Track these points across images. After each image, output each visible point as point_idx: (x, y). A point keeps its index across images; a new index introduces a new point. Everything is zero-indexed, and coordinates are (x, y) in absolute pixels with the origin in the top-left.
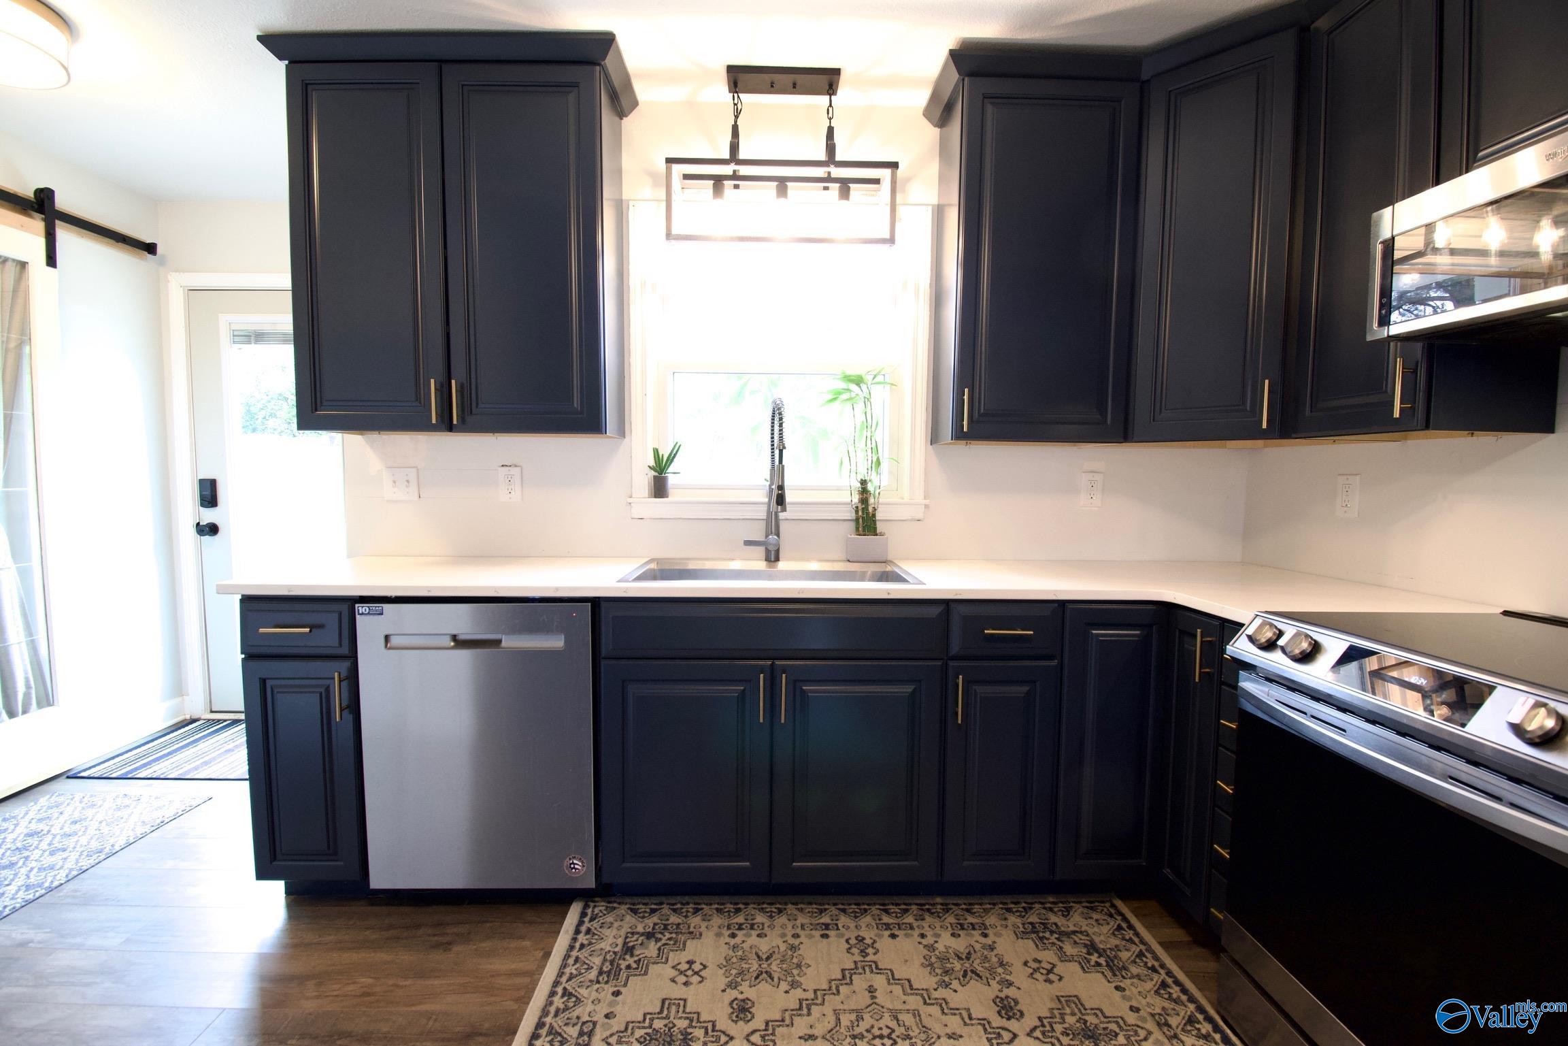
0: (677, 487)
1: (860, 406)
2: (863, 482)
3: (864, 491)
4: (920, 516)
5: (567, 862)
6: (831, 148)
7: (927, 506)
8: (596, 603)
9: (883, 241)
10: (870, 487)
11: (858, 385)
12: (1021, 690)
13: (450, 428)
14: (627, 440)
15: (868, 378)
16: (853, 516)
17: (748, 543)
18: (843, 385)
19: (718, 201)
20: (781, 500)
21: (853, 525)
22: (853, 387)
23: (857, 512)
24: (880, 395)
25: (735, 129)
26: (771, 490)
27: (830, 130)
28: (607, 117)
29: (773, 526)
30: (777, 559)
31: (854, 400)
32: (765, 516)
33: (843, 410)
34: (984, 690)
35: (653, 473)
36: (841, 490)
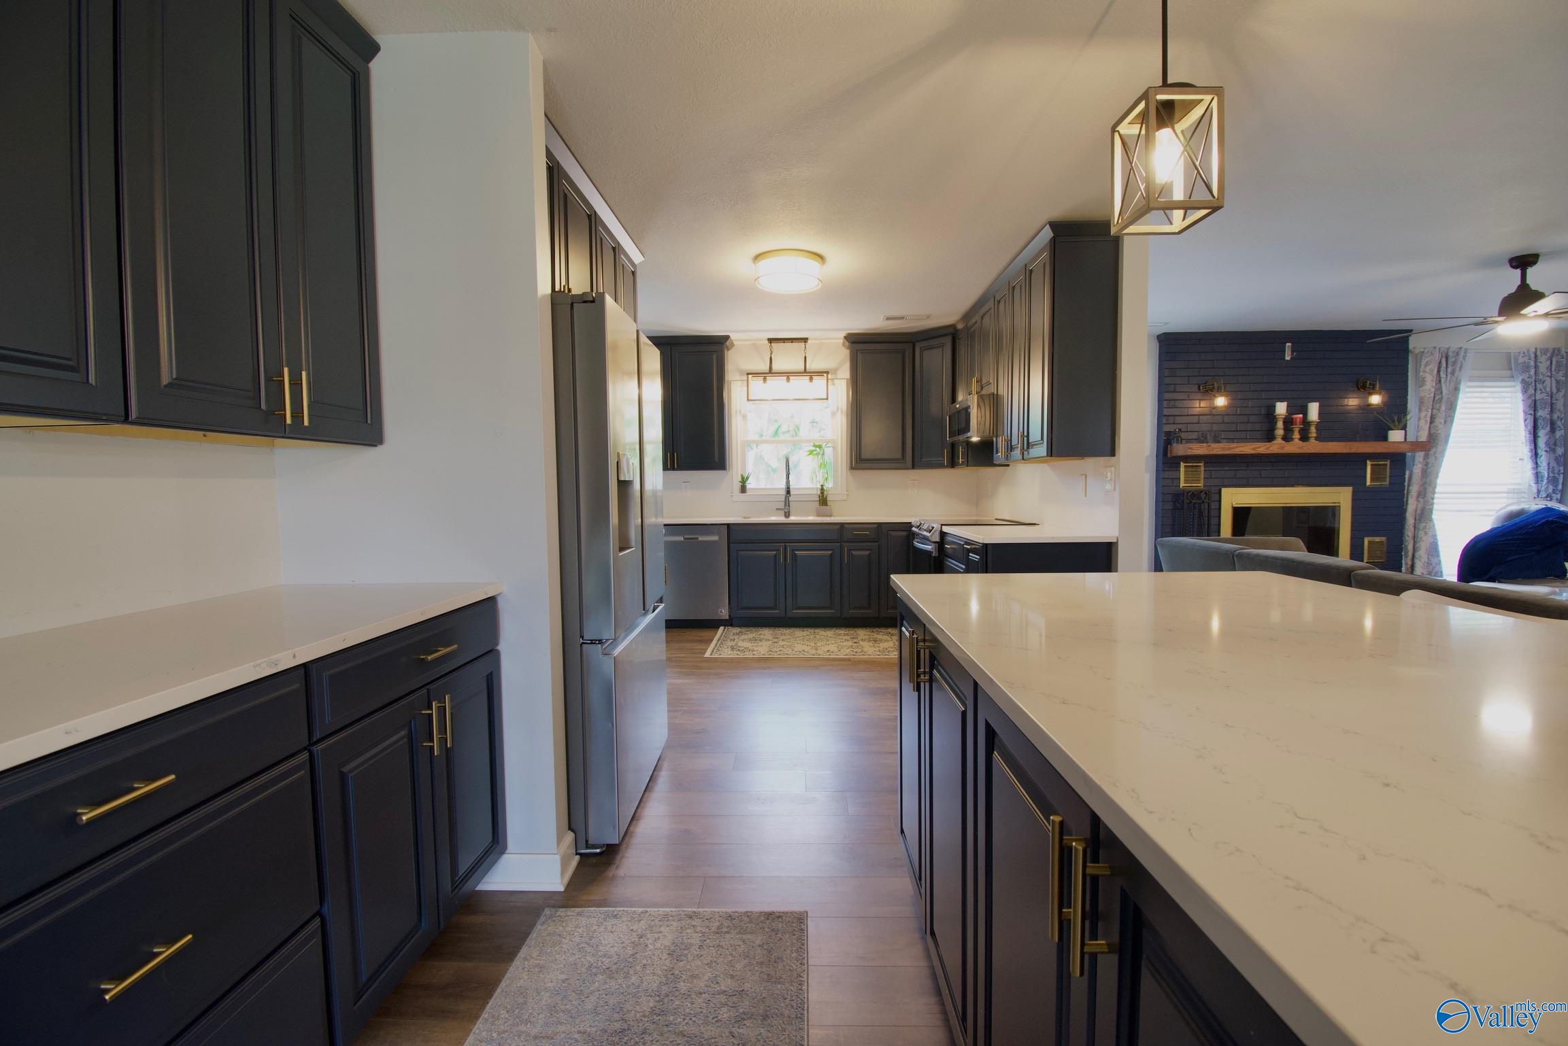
0: (751, 489)
1: (820, 456)
2: (822, 486)
3: (822, 489)
4: (845, 498)
5: (720, 610)
6: (805, 368)
7: (847, 495)
8: (728, 525)
9: (825, 399)
10: (825, 488)
11: (820, 448)
12: (867, 553)
13: (673, 469)
14: (731, 472)
15: (824, 445)
16: (818, 499)
17: (778, 509)
18: (814, 448)
19: (764, 384)
20: (790, 493)
21: (818, 503)
22: (818, 449)
23: (820, 497)
24: (828, 451)
25: (771, 359)
26: (785, 490)
27: (805, 358)
28: (726, 351)
29: (787, 502)
30: (789, 516)
31: (817, 454)
32: (784, 499)
33: (814, 458)
34: (854, 553)
35: (741, 484)
36: (814, 488)
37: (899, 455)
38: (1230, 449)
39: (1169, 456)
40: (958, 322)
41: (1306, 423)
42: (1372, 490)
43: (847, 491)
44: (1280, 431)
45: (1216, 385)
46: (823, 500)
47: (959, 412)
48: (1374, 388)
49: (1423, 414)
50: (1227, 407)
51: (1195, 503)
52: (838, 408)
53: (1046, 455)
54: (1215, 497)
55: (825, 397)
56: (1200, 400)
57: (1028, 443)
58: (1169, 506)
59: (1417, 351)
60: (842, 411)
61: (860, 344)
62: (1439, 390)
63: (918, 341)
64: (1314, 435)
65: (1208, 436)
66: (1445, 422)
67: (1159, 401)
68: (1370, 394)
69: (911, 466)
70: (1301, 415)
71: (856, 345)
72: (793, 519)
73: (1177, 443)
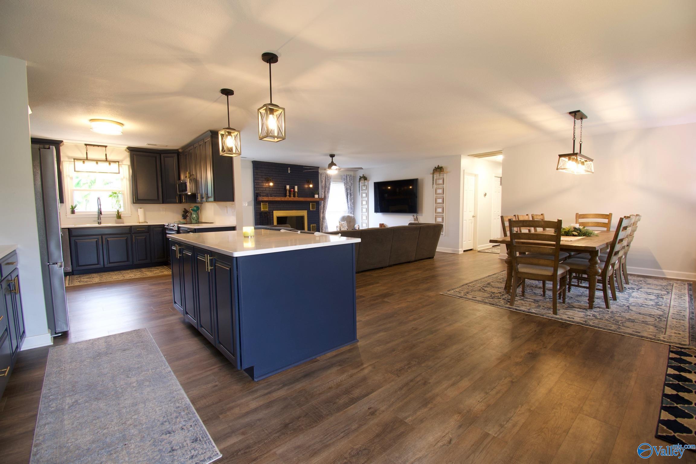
0: (77, 212)
1: (116, 197)
2: (118, 210)
3: (118, 212)
4: (130, 216)
6: (106, 158)
8: (69, 229)
10: (120, 211)
12: (144, 237)
14: (65, 204)
15: (118, 193)
16: (116, 216)
17: (94, 221)
18: (112, 194)
19: (84, 164)
20: (101, 213)
21: (116, 218)
22: (114, 194)
23: (117, 215)
24: (120, 195)
25: (87, 153)
26: (98, 212)
27: (106, 154)
28: (60, 147)
29: (99, 218)
30: (100, 224)
31: (115, 197)
32: (97, 216)
33: (112, 198)
34: (138, 238)
35: (71, 210)
36: (113, 212)
37: (156, 198)
38: (274, 199)
39: (257, 200)
40: (180, 149)
41: (294, 191)
42: (311, 211)
43: (131, 213)
44: (288, 194)
45: (270, 179)
46: (119, 216)
47: (182, 183)
48: (310, 183)
49: (323, 190)
50: (273, 186)
51: (266, 216)
52: (124, 177)
53: (213, 200)
54: (272, 214)
55: (118, 172)
56: (266, 183)
57: (208, 196)
58: (259, 217)
59: (321, 173)
60: (126, 178)
61: (134, 152)
62: (325, 184)
63: (162, 154)
64: (297, 195)
65: (269, 195)
66: (328, 193)
67: (254, 183)
68: (310, 184)
69: (162, 203)
70: (293, 190)
71: (132, 152)
72: (103, 225)
73: (260, 196)
